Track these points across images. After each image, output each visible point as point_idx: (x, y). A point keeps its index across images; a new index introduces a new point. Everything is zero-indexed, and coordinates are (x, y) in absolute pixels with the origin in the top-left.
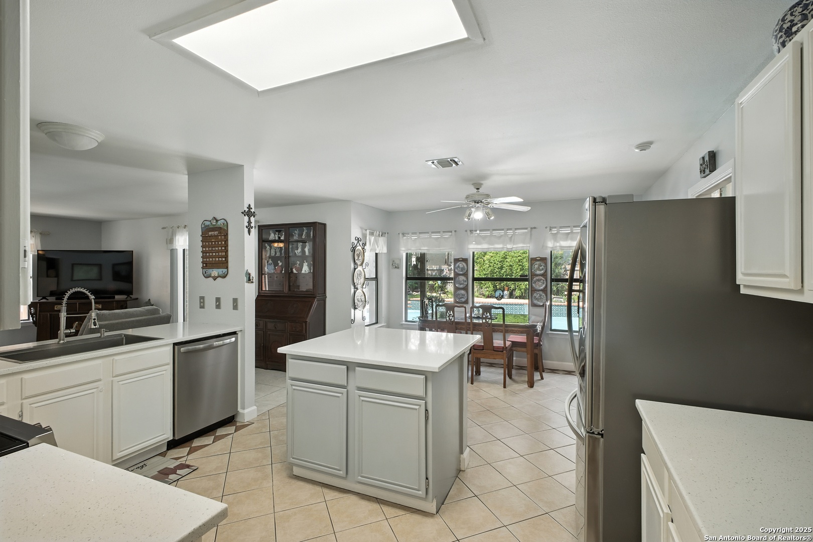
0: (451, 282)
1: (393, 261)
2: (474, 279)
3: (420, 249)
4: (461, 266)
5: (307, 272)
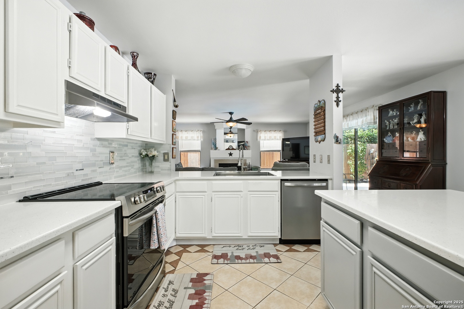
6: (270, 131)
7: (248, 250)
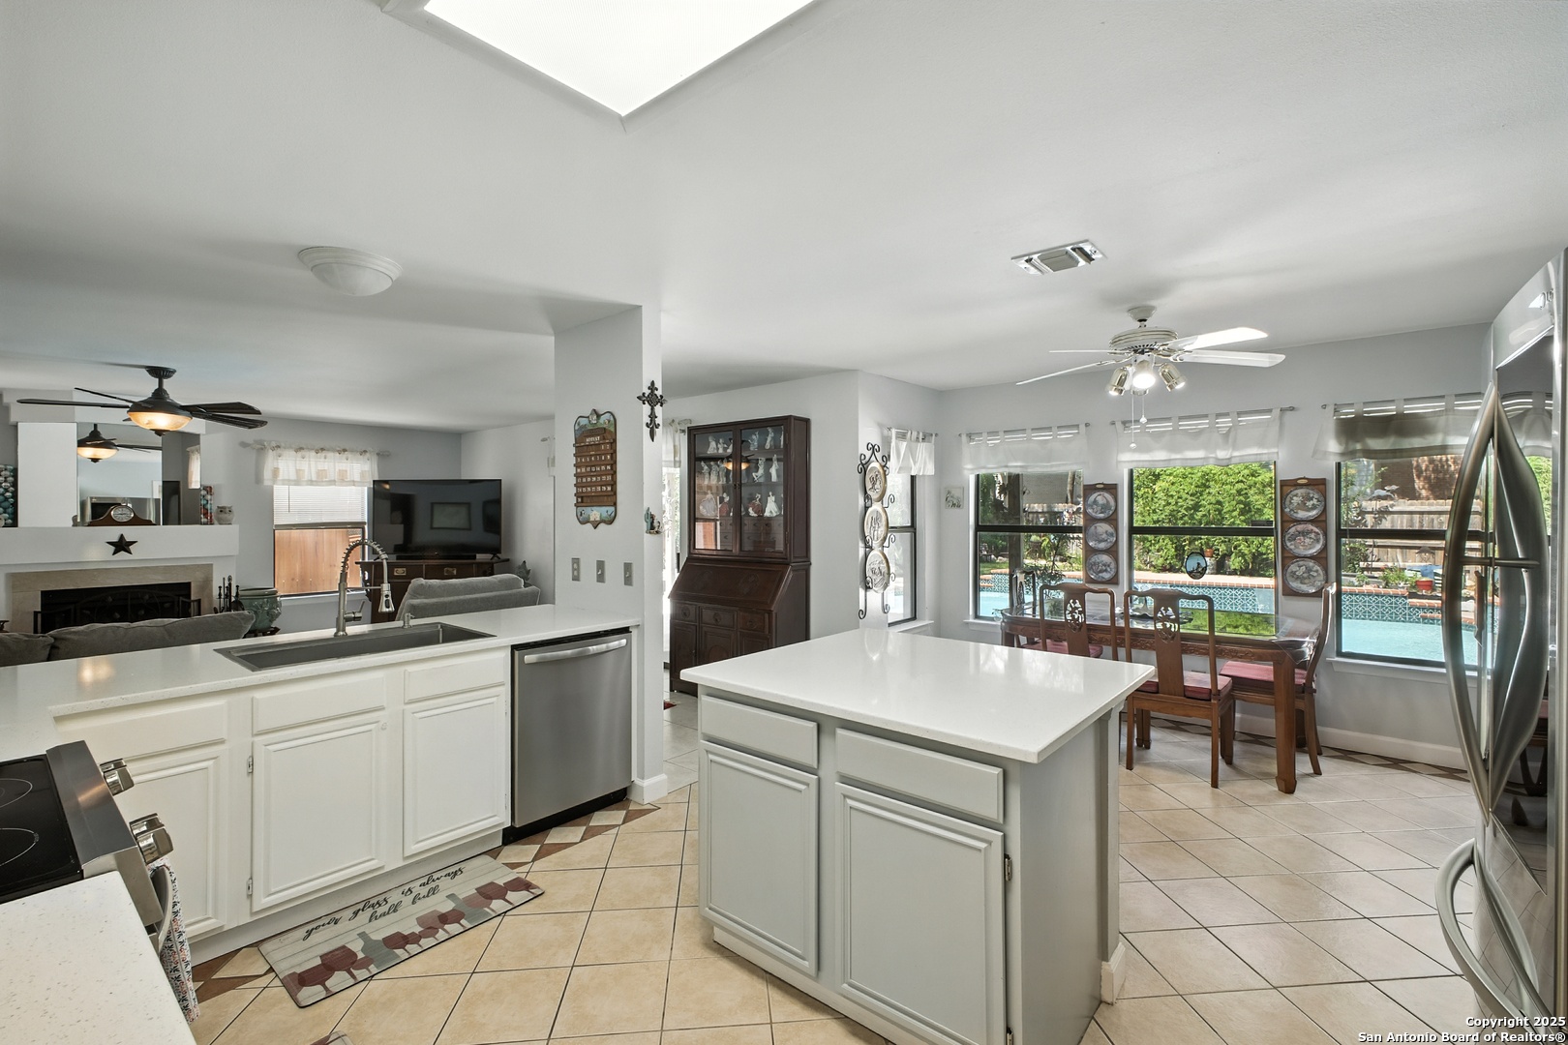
0: (1078, 538)
1: (949, 492)
2: (1133, 530)
3: (1007, 466)
4: (1101, 500)
5: (775, 514)
6: (322, 449)
7: (414, 902)
